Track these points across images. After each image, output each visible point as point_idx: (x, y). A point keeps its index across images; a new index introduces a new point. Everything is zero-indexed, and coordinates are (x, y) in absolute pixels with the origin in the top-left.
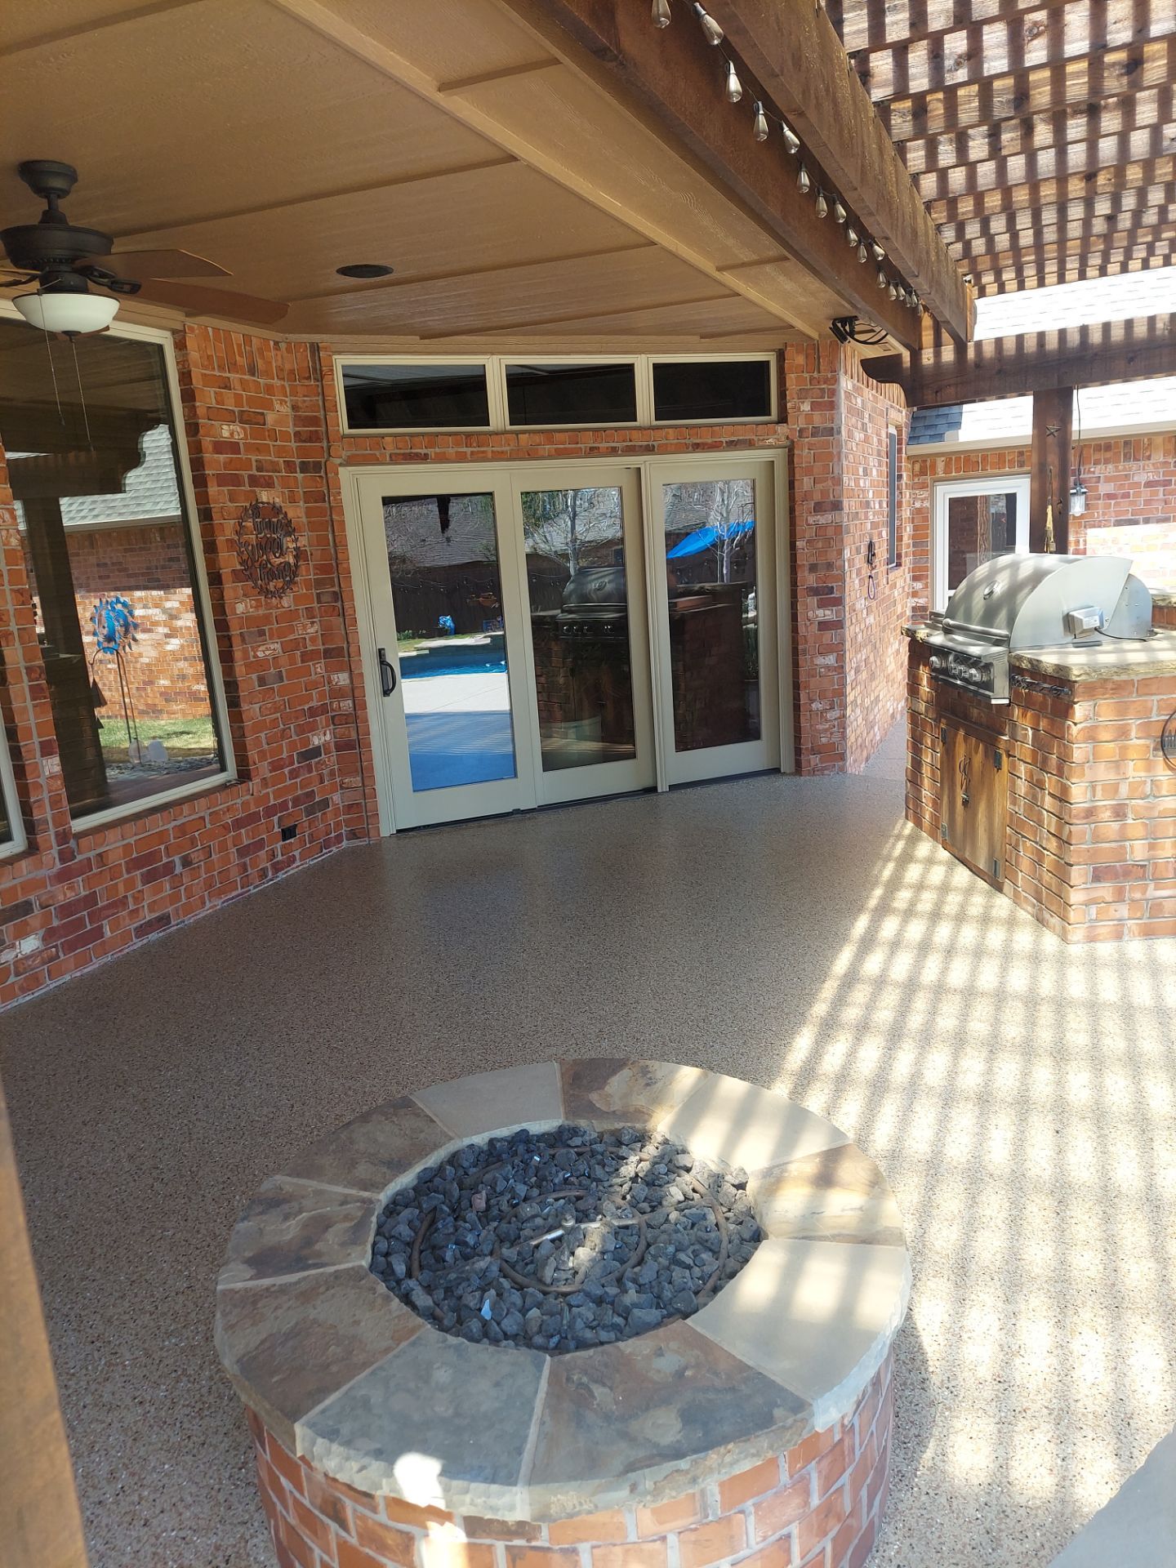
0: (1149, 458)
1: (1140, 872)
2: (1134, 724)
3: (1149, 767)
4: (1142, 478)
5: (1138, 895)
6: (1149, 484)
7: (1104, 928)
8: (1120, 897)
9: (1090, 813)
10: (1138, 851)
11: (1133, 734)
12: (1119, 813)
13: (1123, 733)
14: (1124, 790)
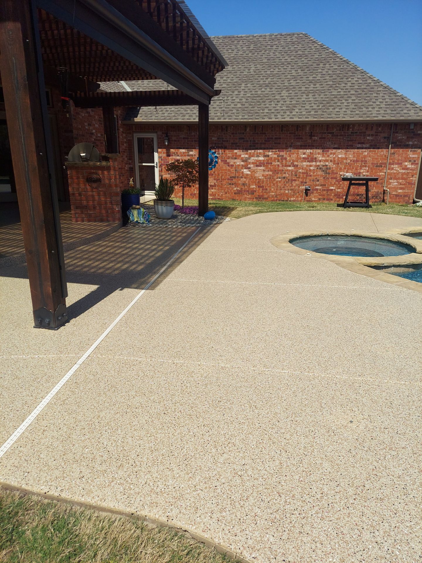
0: (183, 131)
1: (86, 207)
2: (81, 176)
3: (85, 185)
4: (182, 136)
5: (86, 213)
6: (184, 138)
7: (79, 219)
8: (82, 213)
9: (73, 194)
10: (85, 203)
11: (81, 178)
12: (80, 194)
13: (78, 178)
14: (80, 190)
